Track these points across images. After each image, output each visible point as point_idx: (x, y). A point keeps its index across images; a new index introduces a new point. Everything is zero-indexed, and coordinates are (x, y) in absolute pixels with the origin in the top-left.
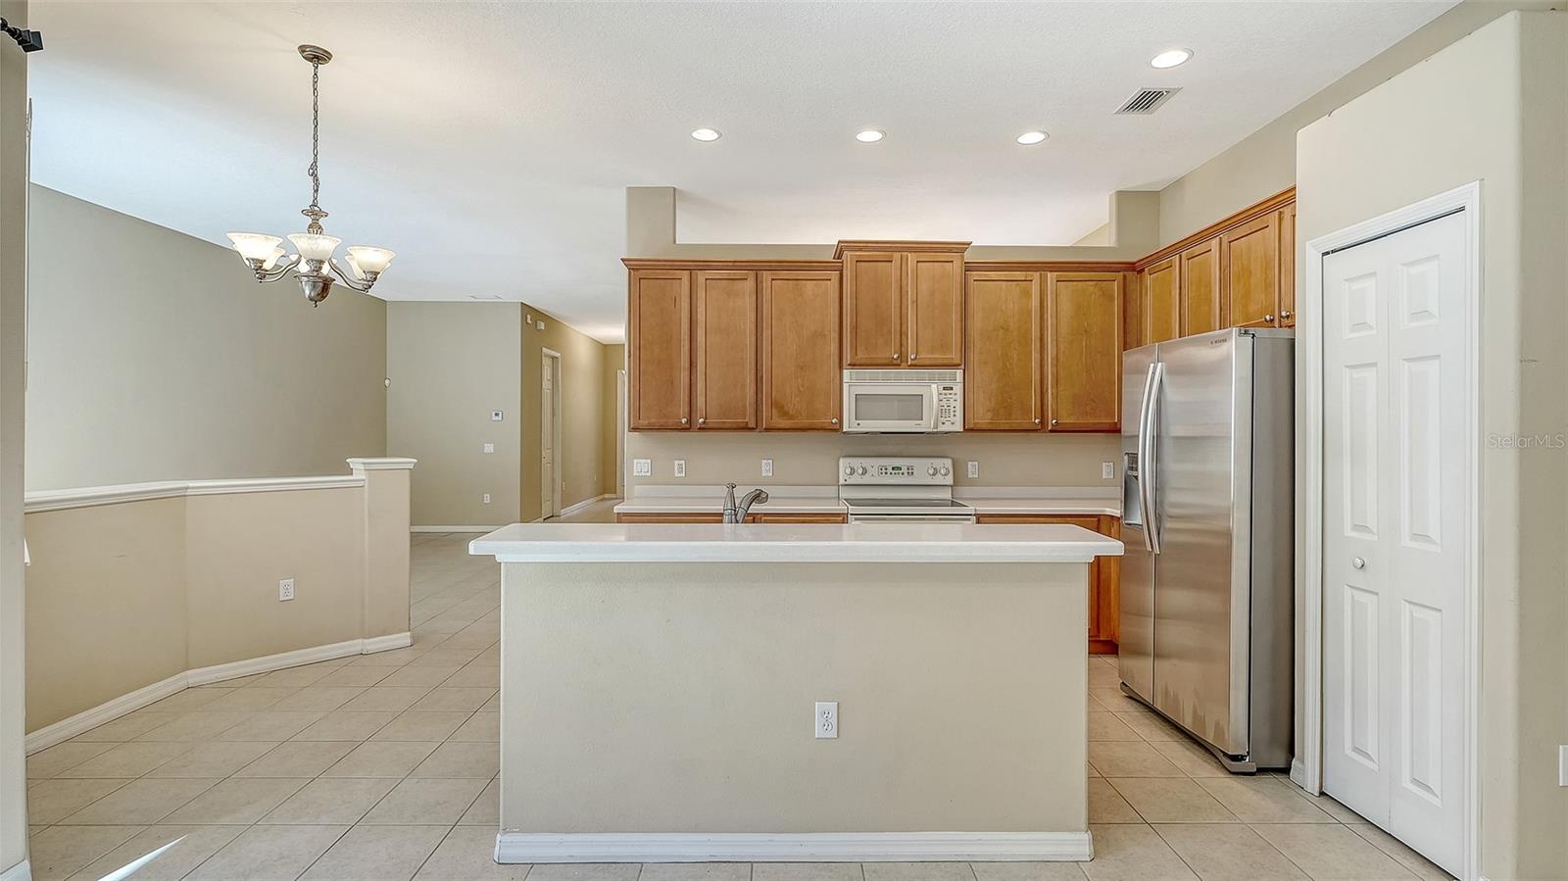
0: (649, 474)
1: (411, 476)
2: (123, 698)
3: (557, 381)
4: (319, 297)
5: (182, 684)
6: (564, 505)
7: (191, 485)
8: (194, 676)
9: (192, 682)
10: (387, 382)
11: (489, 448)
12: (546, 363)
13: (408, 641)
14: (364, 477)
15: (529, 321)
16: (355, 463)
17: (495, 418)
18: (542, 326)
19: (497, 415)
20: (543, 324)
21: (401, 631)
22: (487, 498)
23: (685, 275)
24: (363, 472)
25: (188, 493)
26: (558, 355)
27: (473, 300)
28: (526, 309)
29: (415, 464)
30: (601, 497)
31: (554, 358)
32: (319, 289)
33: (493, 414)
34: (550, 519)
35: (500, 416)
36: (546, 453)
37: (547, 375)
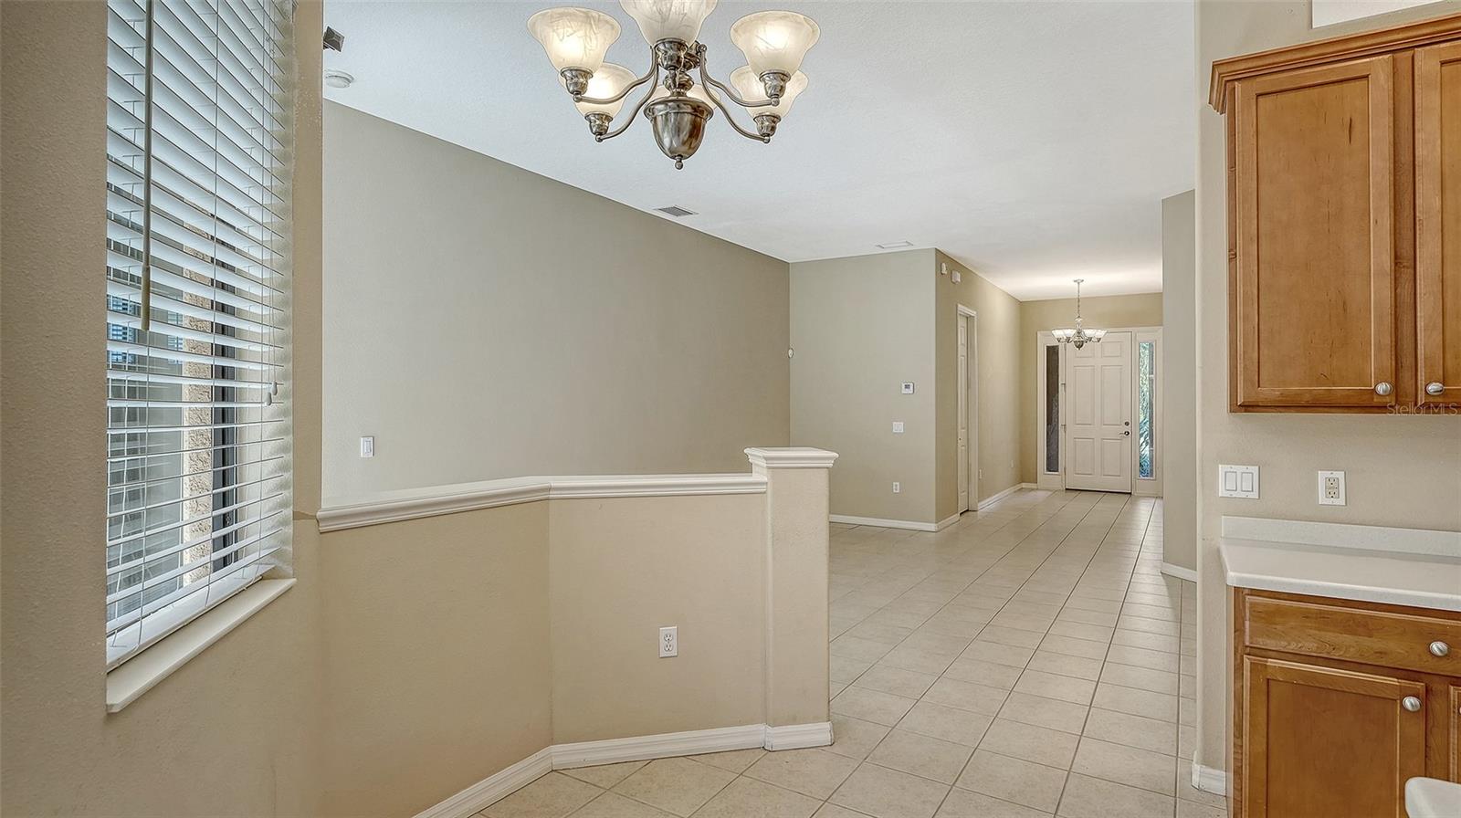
0: (1255, 495)
1: (830, 474)
2: (463, 794)
3: (972, 347)
4: (686, 148)
5: (543, 767)
6: (981, 497)
7: (554, 484)
8: (561, 754)
9: (558, 761)
10: (790, 352)
11: (898, 427)
12: (962, 323)
13: (826, 737)
14: (765, 479)
15: (944, 271)
16: (756, 455)
17: (905, 391)
18: (958, 277)
19: (907, 387)
20: (959, 275)
21: (816, 719)
22: (896, 487)
23: (1380, 67)
24: (765, 471)
25: (553, 495)
26: (973, 313)
27: (881, 251)
28: (941, 256)
29: (836, 460)
30: (1019, 486)
31: (968, 318)
32: (684, 135)
33: (903, 385)
34: (966, 514)
35: (911, 388)
36: (962, 433)
37: (962, 339)
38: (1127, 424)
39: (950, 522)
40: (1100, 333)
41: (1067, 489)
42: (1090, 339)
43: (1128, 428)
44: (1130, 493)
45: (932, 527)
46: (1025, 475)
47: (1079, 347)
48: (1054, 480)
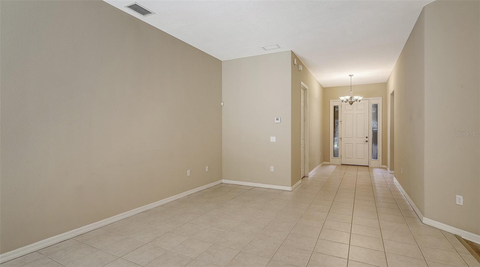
6: (310, 170)
10: (222, 104)
11: (273, 139)
12: (302, 91)
15: (295, 63)
17: (276, 121)
19: (277, 119)
20: (301, 67)
22: (272, 169)
26: (307, 87)
28: (294, 56)
30: (323, 164)
31: (305, 89)
33: (275, 118)
34: (304, 179)
35: (279, 120)
36: (302, 141)
37: (302, 100)
38: (367, 137)
39: (298, 184)
40: (360, 98)
41: (342, 164)
42: (357, 100)
43: (367, 139)
44: (368, 166)
45: (289, 188)
46: (325, 159)
47: (351, 104)
48: (337, 161)
